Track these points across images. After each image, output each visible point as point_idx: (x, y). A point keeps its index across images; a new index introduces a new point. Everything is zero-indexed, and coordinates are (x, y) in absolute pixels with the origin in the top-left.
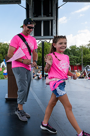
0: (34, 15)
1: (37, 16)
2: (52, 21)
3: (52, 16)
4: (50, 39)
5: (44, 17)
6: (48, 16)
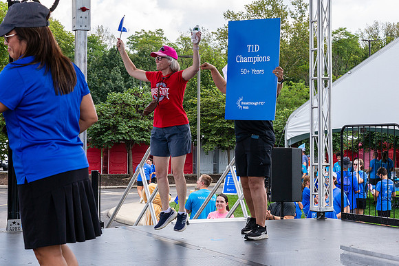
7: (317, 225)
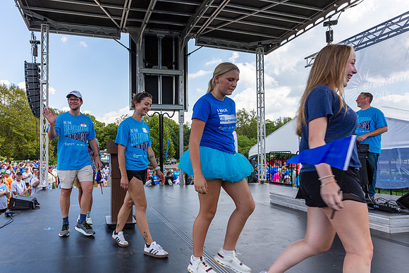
0: (145, 63)
1: (150, 67)
2: (177, 77)
3: (177, 68)
4: (174, 110)
5: (163, 69)
6: (170, 68)
7: (261, 186)
